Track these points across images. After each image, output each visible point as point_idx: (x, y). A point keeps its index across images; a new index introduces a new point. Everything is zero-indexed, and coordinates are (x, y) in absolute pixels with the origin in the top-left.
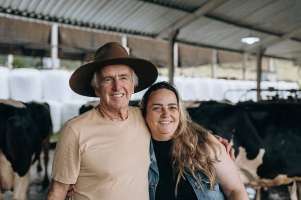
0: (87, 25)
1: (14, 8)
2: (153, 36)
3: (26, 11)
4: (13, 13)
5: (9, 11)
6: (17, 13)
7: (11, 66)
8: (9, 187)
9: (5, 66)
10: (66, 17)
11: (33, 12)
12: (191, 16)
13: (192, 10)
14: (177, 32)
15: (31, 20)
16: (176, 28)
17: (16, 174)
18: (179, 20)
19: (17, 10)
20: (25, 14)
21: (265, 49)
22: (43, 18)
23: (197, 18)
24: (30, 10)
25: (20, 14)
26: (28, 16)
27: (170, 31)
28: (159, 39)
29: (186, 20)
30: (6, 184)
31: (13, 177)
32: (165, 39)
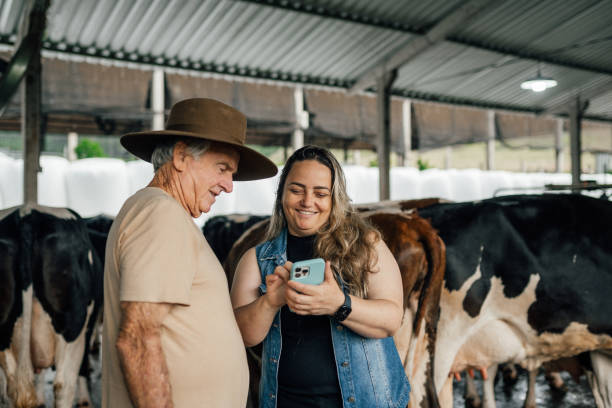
0: (213, 69)
1: (72, 40)
2: (347, 84)
3: (94, 45)
4: (69, 50)
5: (62, 46)
6: (77, 49)
7: (73, 156)
8: (48, 361)
9: (62, 156)
10: (170, 54)
11: (108, 47)
12: (420, 41)
13: (420, 28)
14: (394, 74)
15: (105, 62)
16: (390, 66)
17: (60, 337)
18: (397, 50)
19: (78, 45)
20: (92, 51)
21: (587, 104)
22: (126, 58)
23: (432, 44)
24: (102, 43)
25: (83, 51)
26: (98, 54)
27: (379, 72)
28: (359, 91)
29: (410, 50)
30: (43, 357)
31: (55, 344)
32: (370, 90)
